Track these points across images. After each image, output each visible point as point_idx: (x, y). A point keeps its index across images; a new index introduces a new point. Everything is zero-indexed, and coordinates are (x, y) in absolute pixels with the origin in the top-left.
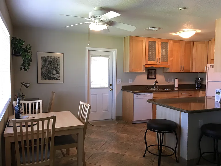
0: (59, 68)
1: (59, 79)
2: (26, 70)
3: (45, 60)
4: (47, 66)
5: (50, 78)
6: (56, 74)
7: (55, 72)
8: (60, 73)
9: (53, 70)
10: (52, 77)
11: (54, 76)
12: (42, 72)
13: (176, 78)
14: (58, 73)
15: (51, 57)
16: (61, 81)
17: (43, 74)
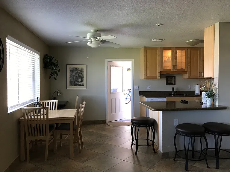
0: (83, 76)
1: (83, 86)
2: (55, 79)
3: (72, 70)
4: (74, 76)
5: (76, 85)
6: (81, 82)
7: (80, 80)
8: (84, 81)
9: (79, 78)
10: (78, 84)
11: (79, 83)
12: (70, 80)
13: (198, 84)
14: (82, 81)
15: (77, 68)
16: (85, 87)
17: (71, 82)
